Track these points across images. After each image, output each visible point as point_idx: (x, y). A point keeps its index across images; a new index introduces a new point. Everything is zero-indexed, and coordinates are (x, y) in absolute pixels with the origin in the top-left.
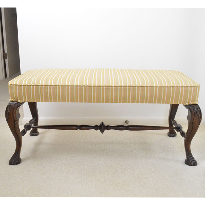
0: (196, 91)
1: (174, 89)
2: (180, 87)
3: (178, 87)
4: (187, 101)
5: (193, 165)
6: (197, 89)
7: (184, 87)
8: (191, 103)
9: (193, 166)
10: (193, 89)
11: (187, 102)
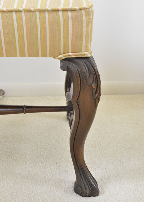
0: (82, 21)
1: (22, 16)
2: (35, 11)
3: (30, 11)
4: (59, 50)
5: (87, 195)
6: (84, 18)
7: (48, 11)
8: (72, 55)
9: (89, 196)
10: (72, 18)
11: (62, 51)
